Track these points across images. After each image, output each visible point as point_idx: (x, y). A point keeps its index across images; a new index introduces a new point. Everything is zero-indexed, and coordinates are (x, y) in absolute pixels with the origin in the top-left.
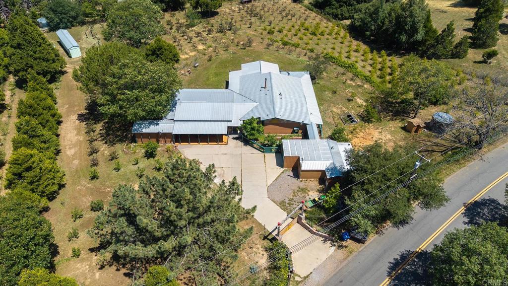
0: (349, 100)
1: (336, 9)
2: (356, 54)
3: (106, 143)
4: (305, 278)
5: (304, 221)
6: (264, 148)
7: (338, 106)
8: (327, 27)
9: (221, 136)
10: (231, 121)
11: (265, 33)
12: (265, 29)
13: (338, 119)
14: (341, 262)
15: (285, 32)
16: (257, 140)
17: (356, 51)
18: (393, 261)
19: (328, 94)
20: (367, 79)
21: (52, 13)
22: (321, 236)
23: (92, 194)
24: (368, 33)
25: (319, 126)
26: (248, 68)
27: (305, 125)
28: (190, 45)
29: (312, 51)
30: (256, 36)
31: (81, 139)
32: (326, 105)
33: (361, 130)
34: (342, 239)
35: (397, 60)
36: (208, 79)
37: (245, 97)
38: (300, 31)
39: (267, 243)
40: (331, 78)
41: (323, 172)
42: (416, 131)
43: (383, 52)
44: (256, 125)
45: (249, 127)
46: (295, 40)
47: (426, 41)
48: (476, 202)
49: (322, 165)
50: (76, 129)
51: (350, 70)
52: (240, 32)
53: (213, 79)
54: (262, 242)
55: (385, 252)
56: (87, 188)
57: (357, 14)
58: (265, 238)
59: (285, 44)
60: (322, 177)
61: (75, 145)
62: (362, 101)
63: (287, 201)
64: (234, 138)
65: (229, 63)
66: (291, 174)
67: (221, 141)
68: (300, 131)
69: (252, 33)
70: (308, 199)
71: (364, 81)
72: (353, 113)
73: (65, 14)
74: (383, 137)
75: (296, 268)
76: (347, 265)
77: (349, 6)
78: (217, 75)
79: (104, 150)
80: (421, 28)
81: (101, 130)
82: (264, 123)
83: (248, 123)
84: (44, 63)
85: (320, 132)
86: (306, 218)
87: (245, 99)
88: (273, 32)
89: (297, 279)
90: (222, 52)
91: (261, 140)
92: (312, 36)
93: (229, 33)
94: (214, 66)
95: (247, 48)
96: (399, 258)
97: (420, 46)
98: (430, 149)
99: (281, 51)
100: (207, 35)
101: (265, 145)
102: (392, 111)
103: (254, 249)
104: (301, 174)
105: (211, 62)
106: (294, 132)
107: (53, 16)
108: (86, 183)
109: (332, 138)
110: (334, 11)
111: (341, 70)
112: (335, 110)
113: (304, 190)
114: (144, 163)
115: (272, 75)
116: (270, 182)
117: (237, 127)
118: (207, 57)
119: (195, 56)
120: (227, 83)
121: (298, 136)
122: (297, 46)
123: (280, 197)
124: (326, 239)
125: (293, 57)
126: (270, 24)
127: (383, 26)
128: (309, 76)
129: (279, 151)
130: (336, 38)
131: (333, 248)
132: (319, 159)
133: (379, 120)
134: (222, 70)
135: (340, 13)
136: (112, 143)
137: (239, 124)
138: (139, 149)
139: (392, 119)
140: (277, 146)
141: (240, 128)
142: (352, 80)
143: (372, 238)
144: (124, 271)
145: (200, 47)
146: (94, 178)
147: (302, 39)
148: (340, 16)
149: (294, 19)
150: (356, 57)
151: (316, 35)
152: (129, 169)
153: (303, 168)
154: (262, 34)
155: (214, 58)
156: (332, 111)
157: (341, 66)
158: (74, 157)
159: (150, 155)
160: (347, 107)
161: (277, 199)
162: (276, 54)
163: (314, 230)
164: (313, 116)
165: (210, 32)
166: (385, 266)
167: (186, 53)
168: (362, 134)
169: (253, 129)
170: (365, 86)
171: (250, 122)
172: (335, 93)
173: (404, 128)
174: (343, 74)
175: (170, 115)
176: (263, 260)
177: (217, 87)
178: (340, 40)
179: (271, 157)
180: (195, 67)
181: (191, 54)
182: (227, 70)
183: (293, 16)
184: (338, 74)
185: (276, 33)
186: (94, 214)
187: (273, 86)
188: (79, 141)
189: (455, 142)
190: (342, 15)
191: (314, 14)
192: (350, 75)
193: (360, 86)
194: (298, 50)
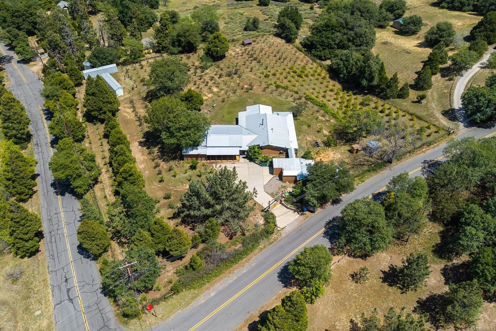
0: (318, 132)
1: (320, 51)
2: (331, 93)
3: (163, 161)
4: (283, 228)
5: (283, 202)
6: (262, 163)
7: (310, 136)
8: (311, 68)
9: (235, 156)
10: (241, 147)
11: (263, 76)
12: (263, 73)
13: (309, 145)
14: (301, 221)
15: (278, 75)
16: (257, 158)
17: (331, 90)
18: (328, 221)
19: (305, 127)
20: (334, 116)
21: (95, 58)
22: (292, 209)
23: (162, 190)
24: (342, 76)
25: (296, 150)
26: (251, 110)
27: (287, 149)
28: (207, 88)
29: (297, 93)
30: (256, 79)
31: (146, 158)
32: (302, 135)
33: (323, 152)
34: (303, 211)
35: (360, 98)
36: (223, 117)
37: (250, 131)
38: (289, 73)
39: (263, 213)
40: (308, 115)
41: (296, 177)
42: (356, 153)
43: (350, 92)
44: (257, 149)
45: (252, 151)
46: (285, 83)
47: (380, 85)
48: (379, 193)
49: (295, 173)
50: (140, 152)
51: (322, 108)
52: (244, 76)
53: (227, 117)
54: (261, 213)
55: (325, 217)
56: (158, 187)
57: (335, 58)
58: (262, 211)
59: (278, 87)
60: (295, 180)
61: (143, 162)
62: (327, 132)
63: (275, 193)
64: (243, 158)
65: (237, 103)
66: (278, 179)
67: (235, 159)
68: (284, 153)
69: (253, 77)
70: (286, 192)
71: (331, 117)
72: (319, 141)
73: (105, 59)
74: (335, 156)
75: (278, 224)
76: (305, 223)
77: (330, 49)
78: (229, 113)
79: (164, 165)
80: (376, 76)
81: (157, 152)
82: (262, 148)
83: (252, 148)
84: (109, 105)
85: (296, 154)
86: (285, 201)
87: (250, 132)
88: (269, 76)
89: (279, 229)
90: (231, 95)
91: (260, 158)
92: (299, 78)
93: (235, 76)
94: (227, 106)
95: (250, 91)
96: (331, 219)
97: (376, 89)
98: (362, 164)
99: (275, 93)
100: (218, 78)
101: (262, 162)
102: (345, 139)
103: (257, 216)
104: (284, 178)
105: (224, 103)
106: (280, 153)
107: (96, 61)
108: (156, 185)
109: (303, 157)
110: (319, 53)
111: (316, 108)
112: (308, 139)
113: (285, 187)
114: (190, 172)
115: (267, 115)
116: (265, 183)
117: (245, 151)
118: (220, 99)
119: (212, 97)
120: (237, 120)
121: (283, 156)
122: (286, 88)
123: (271, 191)
124: (295, 211)
125: (282, 98)
126: (267, 68)
127: (351, 72)
128: (292, 115)
129: (271, 165)
130: (317, 79)
131: (298, 215)
132: (294, 169)
133: (336, 145)
134: (233, 110)
135: (323, 55)
136: (167, 161)
137: (247, 148)
138: (186, 164)
139: (344, 145)
140: (270, 162)
141: (247, 151)
142: (323, 116)
143: (319, 210)
144: (189, 227)
145: (215, 90)
146: (161, 181)
147: (291, 82)
148: (323, 58)
149: (285, 62)
150: (331, 96)
151: (302, 77)
152: (181, 176)
153: (284, 174)
154: (260, 78)
155: (226, 100)
156: (307, 139)
157: (317, 105)
158: (145, 169)
159: (193, 167)
160: (316, 137)
161: (269, 192)
162: (271, 96)
163: (288, 206)
164: (292, 143)
165: (220, 76)
166: (324, 223)
167: (205, 95)
168: (323, 154)
169: (255, 152)
170: (332, 121)
171: (254, 147)
172: (309, 126)
173: (349, 151)
174: (317, 111)
175: (204, 144)
176: (261, 221)
177: (230, 123)
178: (321, 80)
179: (266, 169)
180: (213, 107)
181: (208, 96)
182: (236, 110)
183: (285, 59)
184: (313, 112)
185: (271, 77)
186: (166, 201)
187: (268, 123)
188: (144, 159)
189: (379, 159)
190: (325, 56)
191: (303, 55)
192: (322, 112)
193: (327, 121)
194: (287, 92)
